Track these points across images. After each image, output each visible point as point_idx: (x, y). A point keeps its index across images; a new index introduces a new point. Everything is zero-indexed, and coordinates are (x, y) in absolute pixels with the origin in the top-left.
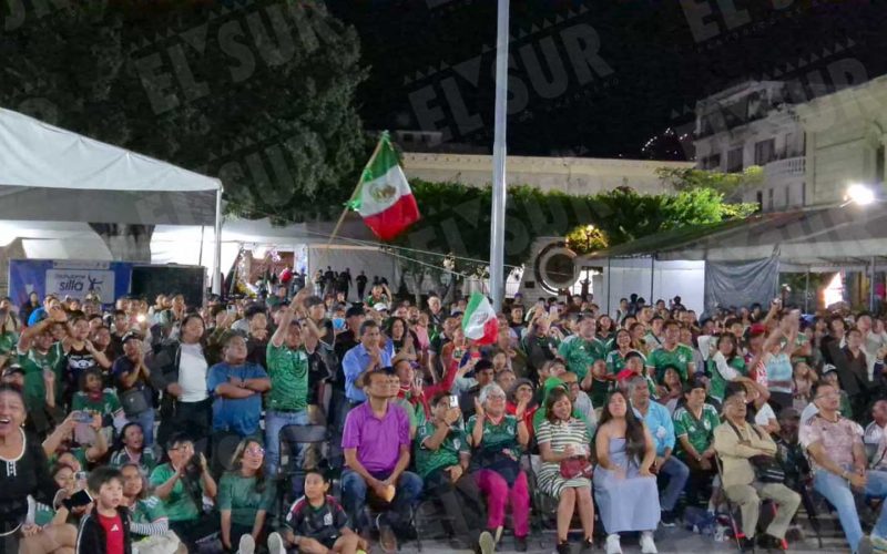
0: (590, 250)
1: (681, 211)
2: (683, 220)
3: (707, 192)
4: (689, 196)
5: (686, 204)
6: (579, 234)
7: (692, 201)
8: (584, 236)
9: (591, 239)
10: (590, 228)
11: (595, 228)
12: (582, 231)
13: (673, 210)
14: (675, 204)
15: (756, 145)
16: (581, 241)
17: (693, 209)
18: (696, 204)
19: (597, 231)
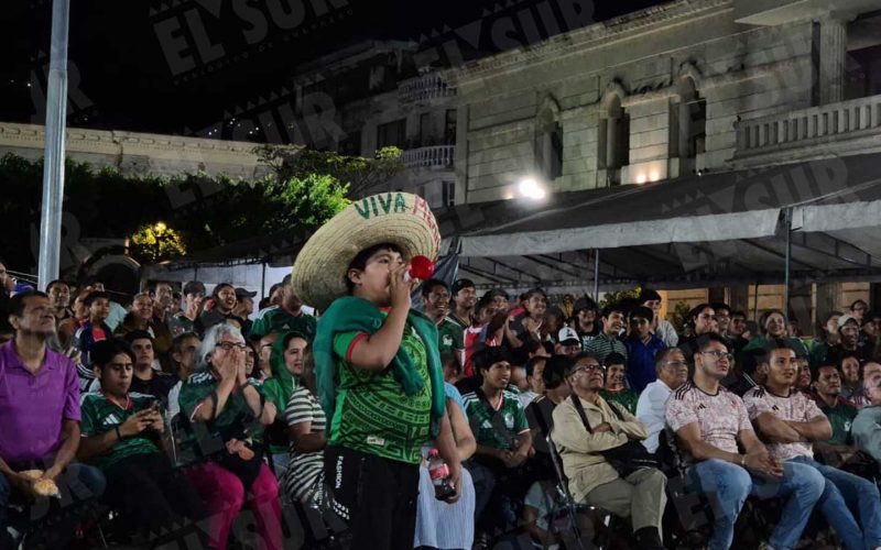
0: (159, 259)
1: (293, 205)
2: (294, 218)
3: (327, 180)
4: (302, 184)
5: (299, 195)
6: (145, 235)
7: (306, 192)
8: (151, 239)
9: (162, 244)
10: (161, 227)
11: (168, 228)
12: (149, 231)
13: (281, 203)
14: (283, 195)
15: (379, 127)
16: (147, 245)
17: (308, 202)
18: (312, 195)
19: (170, 231)
